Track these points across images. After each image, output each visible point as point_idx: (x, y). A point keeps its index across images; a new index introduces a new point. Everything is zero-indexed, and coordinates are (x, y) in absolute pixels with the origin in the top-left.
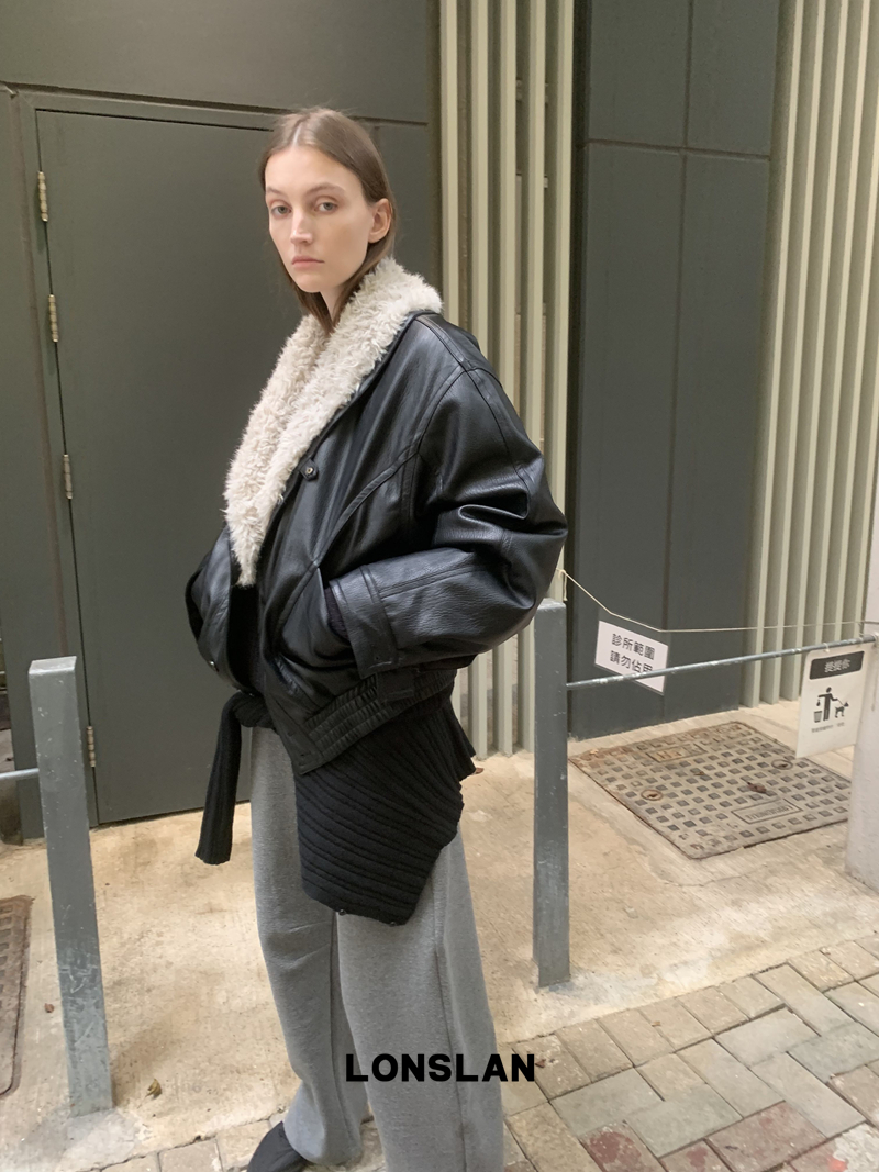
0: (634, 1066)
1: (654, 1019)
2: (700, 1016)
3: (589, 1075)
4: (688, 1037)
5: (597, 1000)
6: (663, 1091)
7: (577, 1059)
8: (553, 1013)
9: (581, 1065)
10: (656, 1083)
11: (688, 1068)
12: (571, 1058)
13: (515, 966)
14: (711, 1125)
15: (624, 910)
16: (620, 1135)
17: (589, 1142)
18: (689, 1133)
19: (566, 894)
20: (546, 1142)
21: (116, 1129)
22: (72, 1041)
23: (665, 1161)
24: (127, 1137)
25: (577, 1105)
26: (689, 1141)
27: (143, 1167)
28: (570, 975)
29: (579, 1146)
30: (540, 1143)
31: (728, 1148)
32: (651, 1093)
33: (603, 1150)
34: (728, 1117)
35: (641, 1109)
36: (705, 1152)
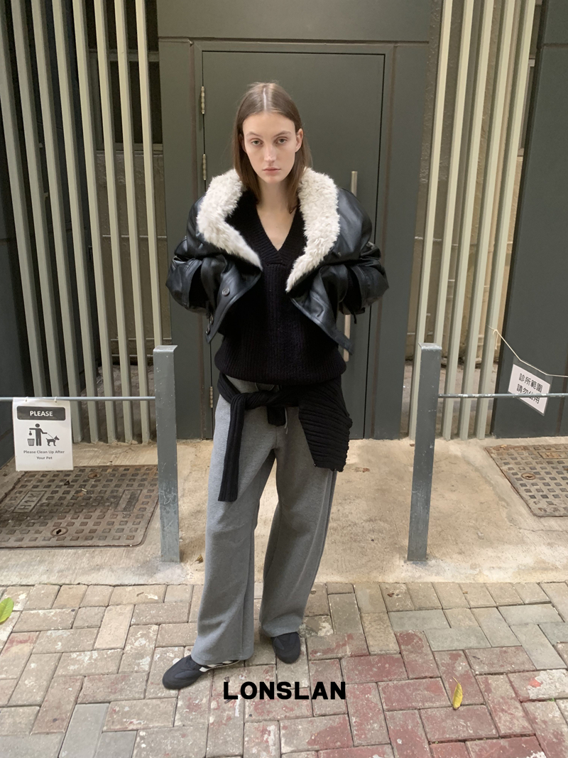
0: (442, 609)
1: (465, 590)
2: (494, 595)
3: (415, 606)
4: (481, 603)
5: (438, 574)
6: (452, 623)
7: (411, 597)
8: (410, 574)
9: (412, 601)
10: (450, 619)
11: (473, 617)
12: (409, 596)
13: (399, 548)
14: (471, 645)
15: (477, 534)
16: (417, 636)
17: (398, 634)
18: (456, 645)
19: (428, 513)
20: (377, 629)
21: (178, 571)
22: (163, 526)
23: (436, 654)
24: (182, 576)
25: (401, 618)
26: (454, 649)
27: (185, 589)
28: (427, 559)
29: (393, 635)
30: (373, 629)
31: (474, 657)
32: (445, 623)
33: (404, 639)
34: (483, 644)
35: (435, 629)
36: (460, 656)
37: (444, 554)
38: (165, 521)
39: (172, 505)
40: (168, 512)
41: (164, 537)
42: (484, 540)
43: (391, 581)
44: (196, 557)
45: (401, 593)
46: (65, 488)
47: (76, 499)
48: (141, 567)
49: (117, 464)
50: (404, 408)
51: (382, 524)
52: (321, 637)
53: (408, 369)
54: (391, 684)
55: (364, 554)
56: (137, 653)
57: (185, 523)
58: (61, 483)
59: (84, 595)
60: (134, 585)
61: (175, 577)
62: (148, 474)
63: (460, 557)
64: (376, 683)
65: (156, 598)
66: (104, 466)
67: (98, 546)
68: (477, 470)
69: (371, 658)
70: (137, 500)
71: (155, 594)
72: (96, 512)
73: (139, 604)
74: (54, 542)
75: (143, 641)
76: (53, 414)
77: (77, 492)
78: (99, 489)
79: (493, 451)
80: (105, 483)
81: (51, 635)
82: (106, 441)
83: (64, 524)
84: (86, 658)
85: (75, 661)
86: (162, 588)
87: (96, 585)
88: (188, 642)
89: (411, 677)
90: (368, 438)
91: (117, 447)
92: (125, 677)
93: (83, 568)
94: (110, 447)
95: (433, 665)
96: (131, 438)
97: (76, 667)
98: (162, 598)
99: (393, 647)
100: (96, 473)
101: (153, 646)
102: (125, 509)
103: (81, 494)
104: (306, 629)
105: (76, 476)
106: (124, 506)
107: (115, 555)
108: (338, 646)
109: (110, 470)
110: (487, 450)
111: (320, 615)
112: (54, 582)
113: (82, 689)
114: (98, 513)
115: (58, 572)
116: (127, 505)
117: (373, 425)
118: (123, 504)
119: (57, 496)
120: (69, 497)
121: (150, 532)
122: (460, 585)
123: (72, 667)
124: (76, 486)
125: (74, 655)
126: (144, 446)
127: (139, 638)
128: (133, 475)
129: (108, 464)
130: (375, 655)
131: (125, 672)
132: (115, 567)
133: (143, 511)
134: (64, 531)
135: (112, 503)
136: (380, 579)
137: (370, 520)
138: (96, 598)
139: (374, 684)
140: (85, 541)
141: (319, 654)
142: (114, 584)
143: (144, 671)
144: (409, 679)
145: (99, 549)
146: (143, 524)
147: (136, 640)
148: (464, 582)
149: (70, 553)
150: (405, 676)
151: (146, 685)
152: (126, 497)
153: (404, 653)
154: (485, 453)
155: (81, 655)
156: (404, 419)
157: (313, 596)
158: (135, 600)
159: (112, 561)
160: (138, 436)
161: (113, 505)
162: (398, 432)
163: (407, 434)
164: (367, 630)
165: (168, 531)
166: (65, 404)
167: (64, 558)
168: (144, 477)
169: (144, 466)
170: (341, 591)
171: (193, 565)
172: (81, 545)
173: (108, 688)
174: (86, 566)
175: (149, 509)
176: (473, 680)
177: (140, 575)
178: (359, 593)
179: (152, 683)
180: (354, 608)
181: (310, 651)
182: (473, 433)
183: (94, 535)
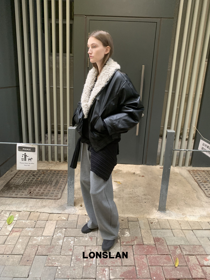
0: (171, 229)
1: (180, 223)
2: (191, 226)
3: (161, 228)
4: (186, 228)
5: (170, 216)
6: (175, 235)
7: (159, 225)
8: (159, 216)
9: (160, 226)
10: (174, 233)
11: (183, 233)
12: (158, 224)
13: (155, 206)
14: (182, 244)
15: (185, 202)
16: (162, 239)
17: (155, 238)
18: (176, 243)
19: (167, 193)
20: (146, 235)
21: (73, 209)
22: (68, 193)
23: (169, 246)
24: (75, 211)
25: (156, 232)
26: (175, 245)
27: (76, 216)
28: (166, 210)
29: (152, 238)
30: (145, 235)
31: (183, 248)
32: (172, 235)
33: (157, 240)
34: (187, 244)
35: (168, 237)
36: (178, 247)
37: (172, 209)
38: (69, 190)
39: (72, 185)
40: (70, 188)
41: (68, 197)
42: (188, 205)
43: (152, 218)
44: (80, 205)
45: (156, 222)
46: (33, 177)
47: (37, 181)
48: (60, 207)
49: (51, 169)
50: (158, 154)
51: (149, 196)
52: (125, 237)
53: (160, 140)
54: (151, 256)
55: (142, 207)
56: (58, 238)
57: (76, 192)
58: (32, 175)
59: (39, 216)
60: (57, 214)
61: (72, 211)
62: (63, 173)
63: (178, 211)
64: (146, 255)
65: (65, 219)
66: (47, 170)
67: (44, 199)
68: (185, 178)
69: (144, 246)
70: (59, 183)
71: (65, 217)
72: (44, 186)
73: (59, 220)
74: (28, 196)
75: (60, 234)
76: (31, 150)
77: (37, 179)
78: (45, 178)
79: (191, 172)
80: (47, 176)
81: (27, 230)
82: (48, 161)
83: (32, 190)
84: (39, 239)
85: (35, 240)
86: (67, 215)
87: (43, 213)
88: (76, 236)
89: (159, 254)
90: (144, 164)
91: (52, 163)
92: (53, 247)
93: (39, 206)
94: (49, 163)
95: (167, 250)
96: (57, 160)
97: (36, 242)
98: (67, 219)
99: (152, 242)
100: (44, 172)
101: (63, 236)
102: (54, 186)
103: (39, 179)
104: (120, 234)
105: (37, 173)
106: (54, 185)
107: (50, 202)
108: (132, 241)
109: (49, 171)
110: (189, 171)
111: (125, 229)
112: (28, 211)
113: (38, 250)
114: (44, 187)
115: (30, 207)
116: (55, 184)
117: (146, 160)
118: (53, 184)
119: (30, 180)
120: (34, 180)
121: (63, 194)
122: (178, 221)
123: (34, 242)
124: (37, 176)
125: (35, 238)
126: (62, 163)
127: (59, 233)
128: (57, 174)
129: (48, 169)
130: (146, 245)
131: (53, 245)
132: (50, 207)
133: (61, 187)
134: (32, 192)
135: (49, 183)
136: (148, 217)
137: (145, 195)
138: (43, 217)
139: (145, 256)
140: (40, 196)
141: (124, 243)
142: (50, 213)
143: (60, 245)
144: (158, 255)
145: (44, 200)
146: (61, 191)
147: (57, 233)
148: (179, 220)
149: (34, 201)
150: (157, 253)
151: (61, 250)
152: (55, 181)
153: (157, 245)
154: (188, 172)
155: (37, 238)
156: (158, 158)
157: (123, 221)
158: (57, 219)
159: (49, 204)
160: (59, 159)
161: (50, 184)
162: (156, 162)
163: (159, 164)
164: (142, 235)
165: (70, 194)
166: (36, 146)
167: (32, 202)
168: (62, 174)
169: (61, 170)
170: (133, 220)
171: (79, 208)
172: (38, 198)
173: (47, 250)
174: (40, 206)
175: (63, 186)
176: (183, 257)
177: (59, 210)
178: (140, 221)
179: (63, 250)
180: (138, 227)
181: (121, 242)
182: (184, 165)
183: (43, 194)
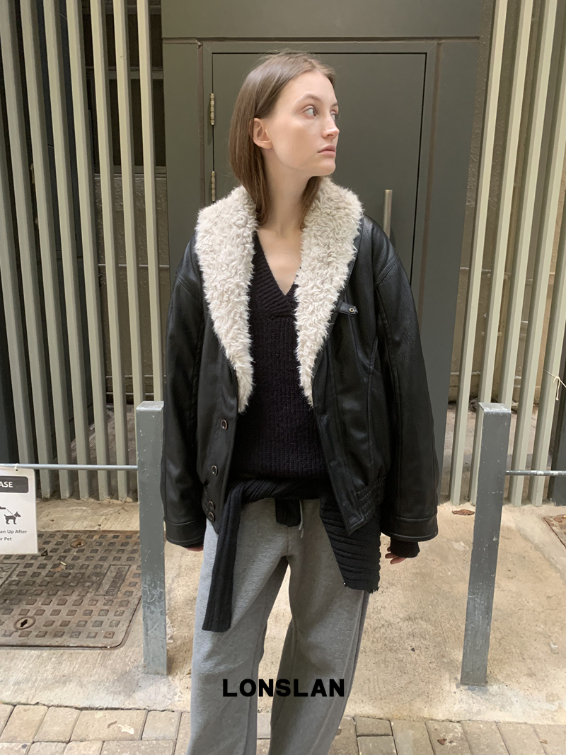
1: (543, 736)
7: (470, 747)
12: (467, 746)
19: (489, 624)
22: (147, 629)
27: (171, 719)
28: (487, 683)
38: (148, 622)
39: (157, 604)
40: (152, 612)
41: (147, 643)
42: (561, 656)
46: (41, 561)
47: (52, 576)
48: (118, 680)
49: (105, 528)
51: (424, 624)
53: (451, 416)
55: (402, 670)
58: (38, 554)
59: (42, 722)
60: (106, 709)
61: (160, 697)
63: (529, 681)
65: (132, 731)
66: (90, 531)
67: (68, 647)
68: (537, 548)
70: (124, 581)
71: (132, 725)
72: (73, 595)
73: (109, 740)
74: (15, 638)
76: (13, 485)
77: (55, 566)
78: (81, 562)
79: (554, 523)
80: (88, 554)
82: (97, 498)
83: (32, 612)
86: (141, 716)
87: (58, 706)
91: (109, 505)
93: (46, 679)
94: (101, 505)
96: (125, 495)
98: (139, 731)
100: (80, 540)
102: (107, 593)
103: (59, 569)
105: (56, 544)
107: (87, 662)
109: (96, 537)
110: (547, 521)
114: (74, 597)
115: (15, 684)
116: (111, 586)
118: (106, 587)
119: (30, 571)
120: (43, 574)
121: (133, 628)
122: (534, 729)
124: (55, 558)
129: (95, 529)
132: (85, 680)
133: (129, 596)
134: (30, 621)
135: (93, 583)
136: (426, 713)
138: (56, 728)
140: (54, 637)
142: (82, 706)
145: (68, 651)
146: (127, 614)
148: (539, 723)
149: (32, 657)
152: (111, 575)
154: (544, 525)
156: (444, 477)
158: (105, 733)
159: (82, 671)
160: (133, 492)
161: (95, 585)
163: (449, 498)
165: (152, 635)
167: (24, 663)
168: (135, 547)
170: (374, 731)
171: (183, 681)
172: (48, 644)
175: (136, 594)
177: (115, 693)
178: (399, 736)
182: (528, 498)
183: (66, 629)
